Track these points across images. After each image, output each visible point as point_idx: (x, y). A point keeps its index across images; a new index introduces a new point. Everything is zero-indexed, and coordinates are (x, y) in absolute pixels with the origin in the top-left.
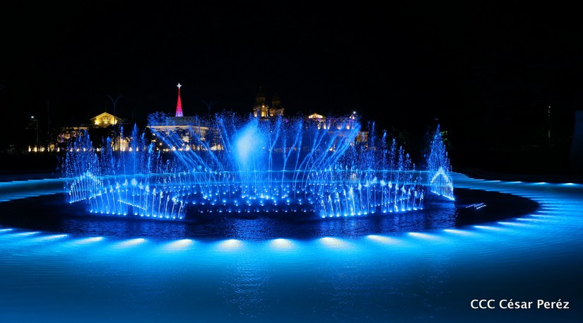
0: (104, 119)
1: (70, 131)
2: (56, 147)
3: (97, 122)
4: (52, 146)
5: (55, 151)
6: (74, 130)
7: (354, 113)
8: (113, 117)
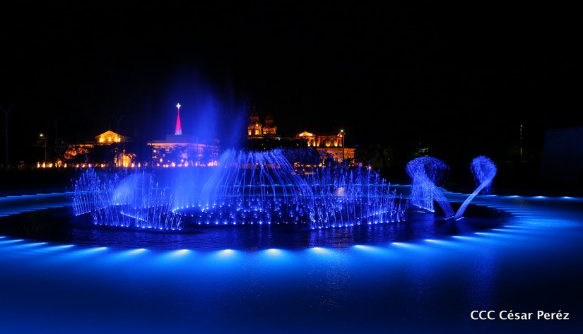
0: (109, 137)
1: (77, 148)
2: (63, 164)
3: (102, 140)
4: (60, 162)
5: (62, 167)
6: (80, 147)
7: (342, 131)
8: (116, 135)
